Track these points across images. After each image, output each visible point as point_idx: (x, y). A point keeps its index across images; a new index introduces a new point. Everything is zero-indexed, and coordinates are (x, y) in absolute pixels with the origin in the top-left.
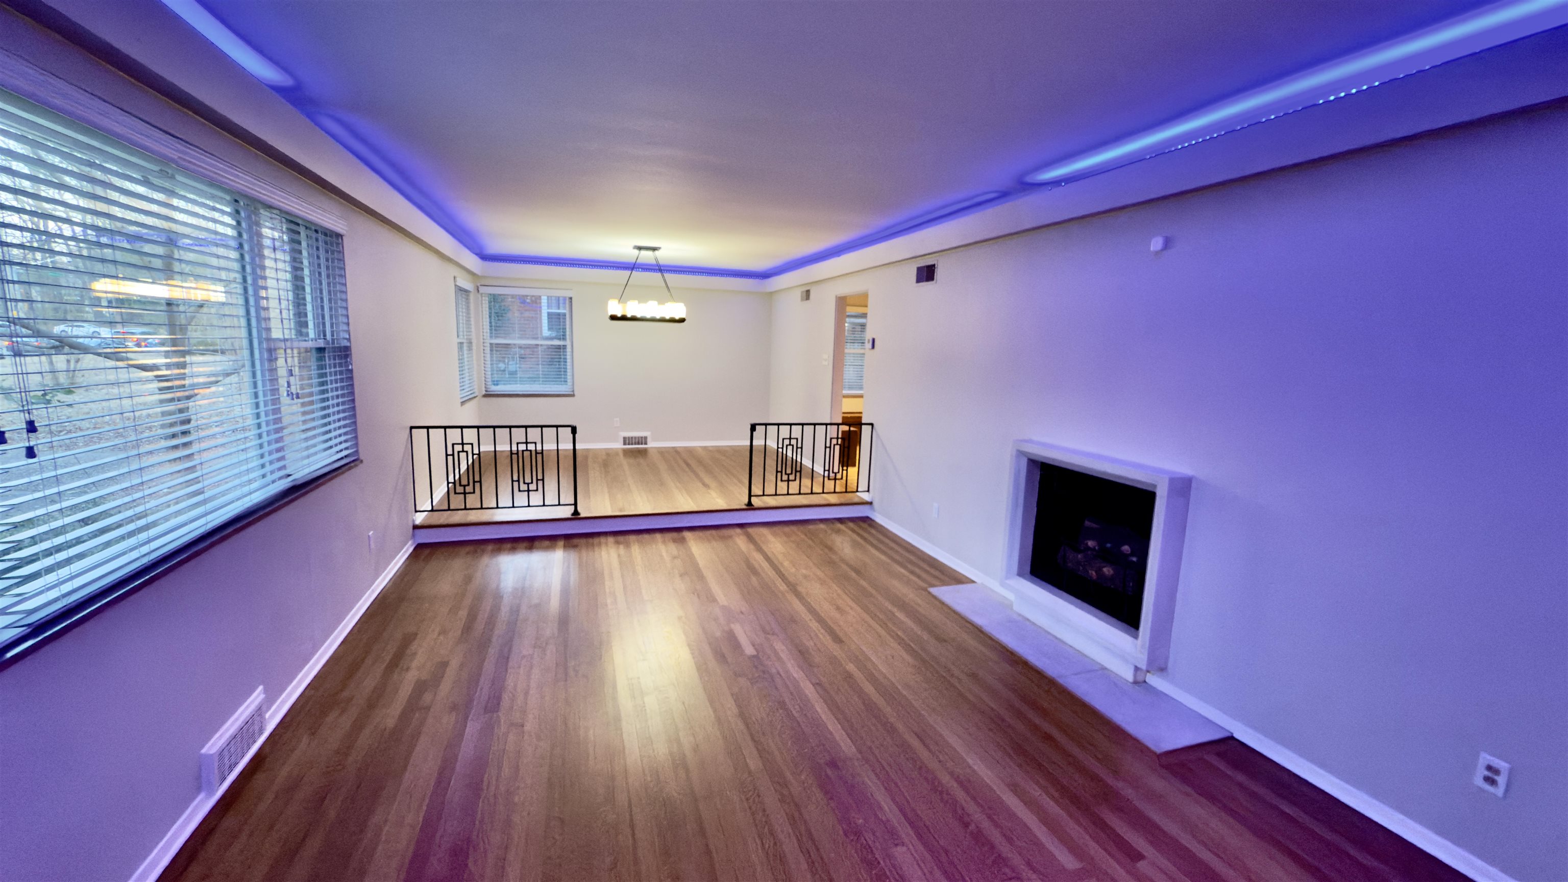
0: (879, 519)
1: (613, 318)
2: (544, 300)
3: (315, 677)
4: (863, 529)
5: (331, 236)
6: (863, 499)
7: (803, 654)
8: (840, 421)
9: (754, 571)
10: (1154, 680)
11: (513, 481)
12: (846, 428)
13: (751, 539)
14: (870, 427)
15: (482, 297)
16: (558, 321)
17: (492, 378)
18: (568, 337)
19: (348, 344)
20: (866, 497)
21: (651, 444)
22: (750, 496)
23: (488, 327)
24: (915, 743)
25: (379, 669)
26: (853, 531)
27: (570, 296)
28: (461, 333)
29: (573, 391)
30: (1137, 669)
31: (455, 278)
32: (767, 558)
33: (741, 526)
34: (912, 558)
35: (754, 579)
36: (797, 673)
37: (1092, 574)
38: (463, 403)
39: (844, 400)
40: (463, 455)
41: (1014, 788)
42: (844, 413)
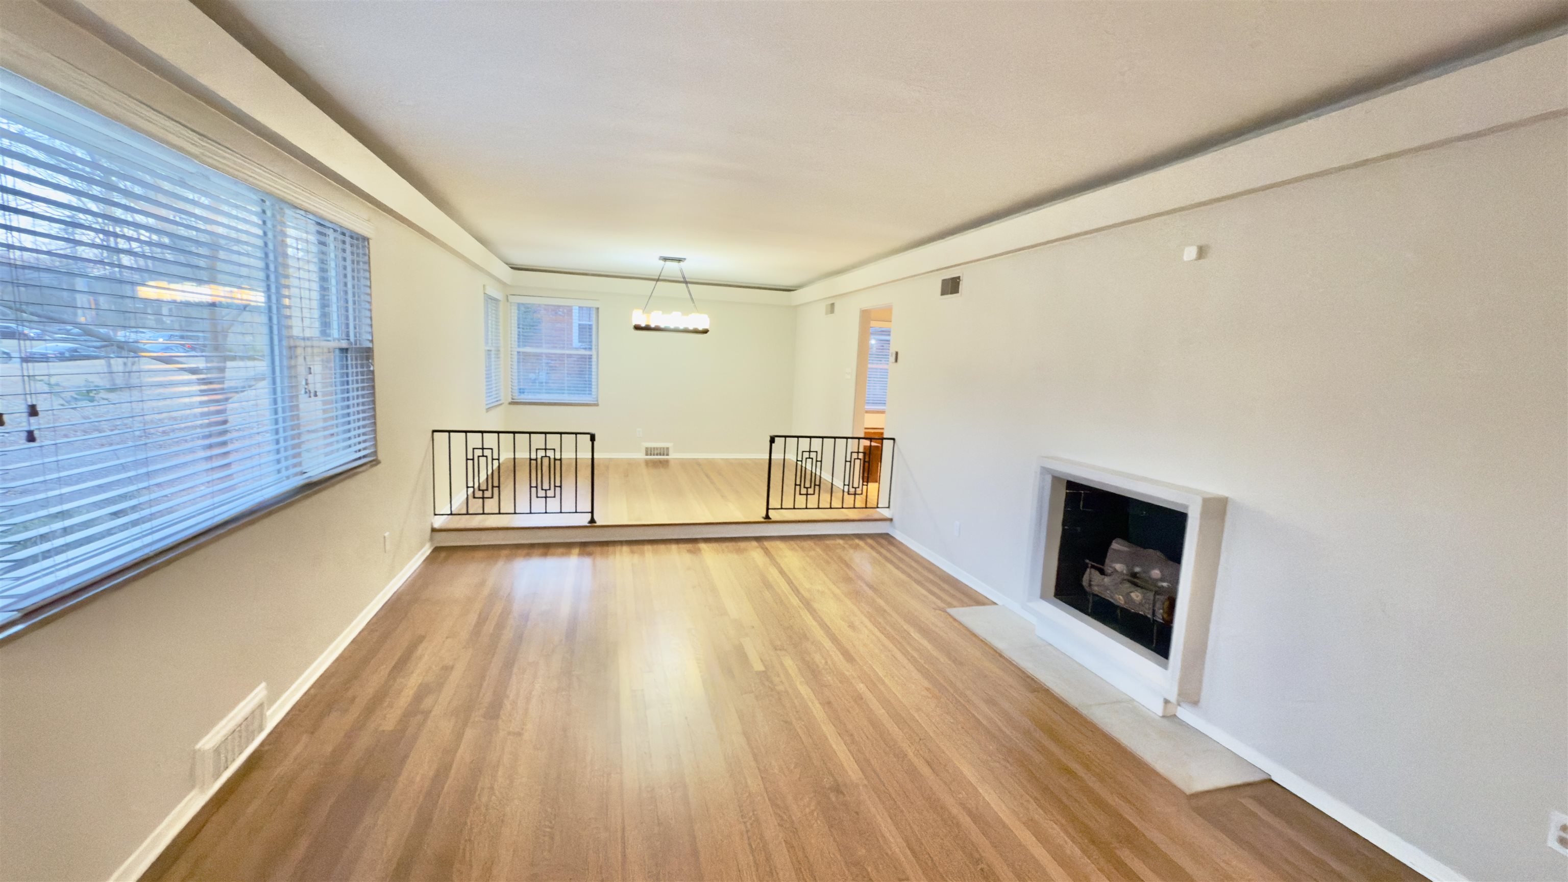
0: (898, 535)
1: (637, 328)
2: (575, 312)
3: (321, 676)
4: (882, 546)
5: (357, 239)
6: (883, 515)
7: (812, 672)
8: (862, 436)
9: (767, 585)
10: (1185, 714)
11: (531, 487)
12: (867, 443)
13: (767, 552)
14: (892, 441)
15: (511, 306)
16: (586, 332)
17: (518, 385)
18: (594, 347)
19: (370, 345)
20: (886, 513)
21: (672, 456)
22: (768, 509)
23: (516, 336)
24: (925, 770)
25: (384, 671)
26: (872, 547)
27: (597, 306)
28: (490, 341)
29: (597, 401)
30: (1166, 702)
31: (484, 285)
32: (782, 572)
33: (758, 539)
34: (931, 577)
35: (767, 594)
36: (805, 691)
37: (1119, 598)
38: (488, 410)
39: (867, 415)
40: (483, 460)
41: (1032, 825)
42: (866, 428)
